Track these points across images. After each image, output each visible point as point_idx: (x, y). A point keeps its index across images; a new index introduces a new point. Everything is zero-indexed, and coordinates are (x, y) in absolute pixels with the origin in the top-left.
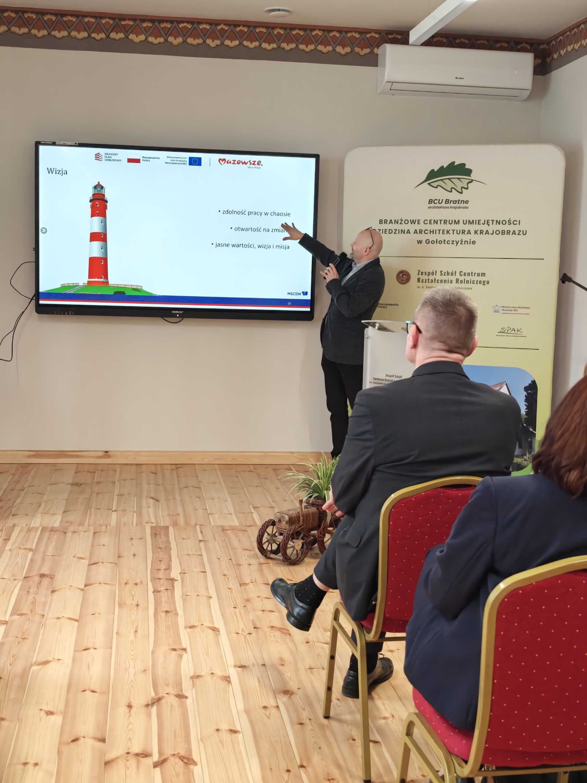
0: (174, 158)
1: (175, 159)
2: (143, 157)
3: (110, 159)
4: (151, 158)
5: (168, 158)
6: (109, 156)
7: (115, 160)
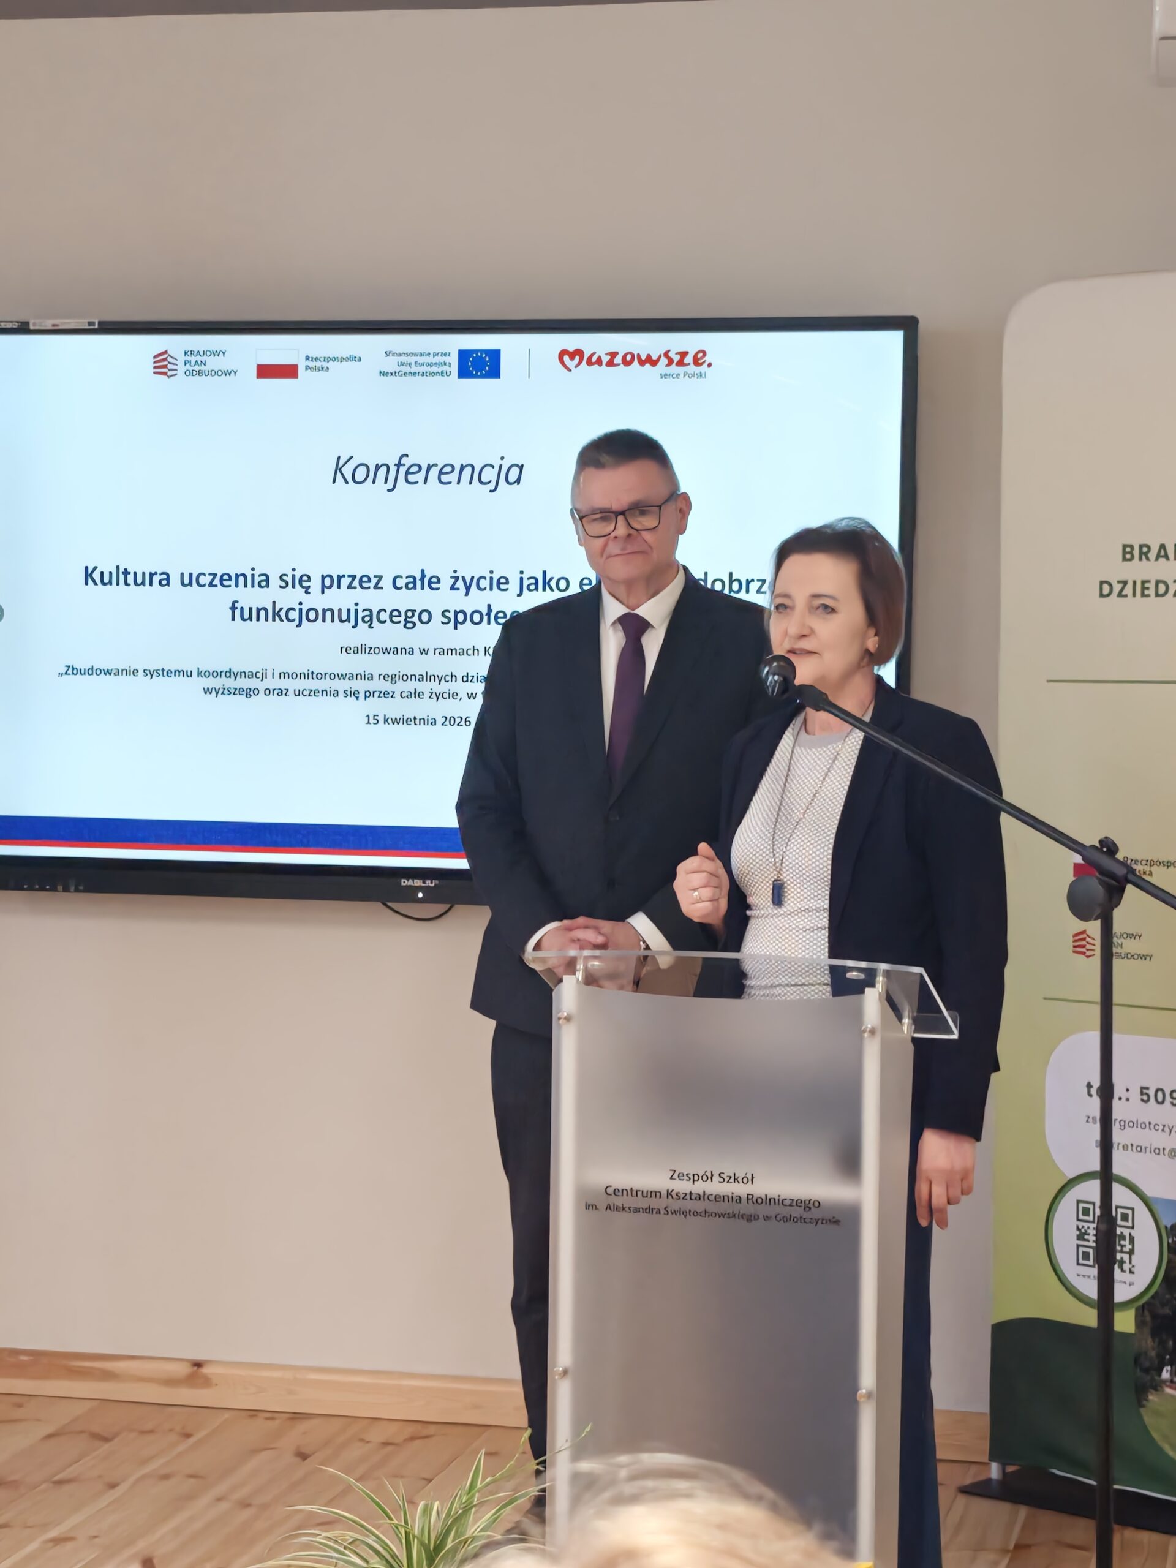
0: (407, 355)
1: (412, 360)
2: (307, 358)
3: (202, 368)
4: (334, 359)
5: (391, 358)
6: (199, 358)
7: (216, 373)
